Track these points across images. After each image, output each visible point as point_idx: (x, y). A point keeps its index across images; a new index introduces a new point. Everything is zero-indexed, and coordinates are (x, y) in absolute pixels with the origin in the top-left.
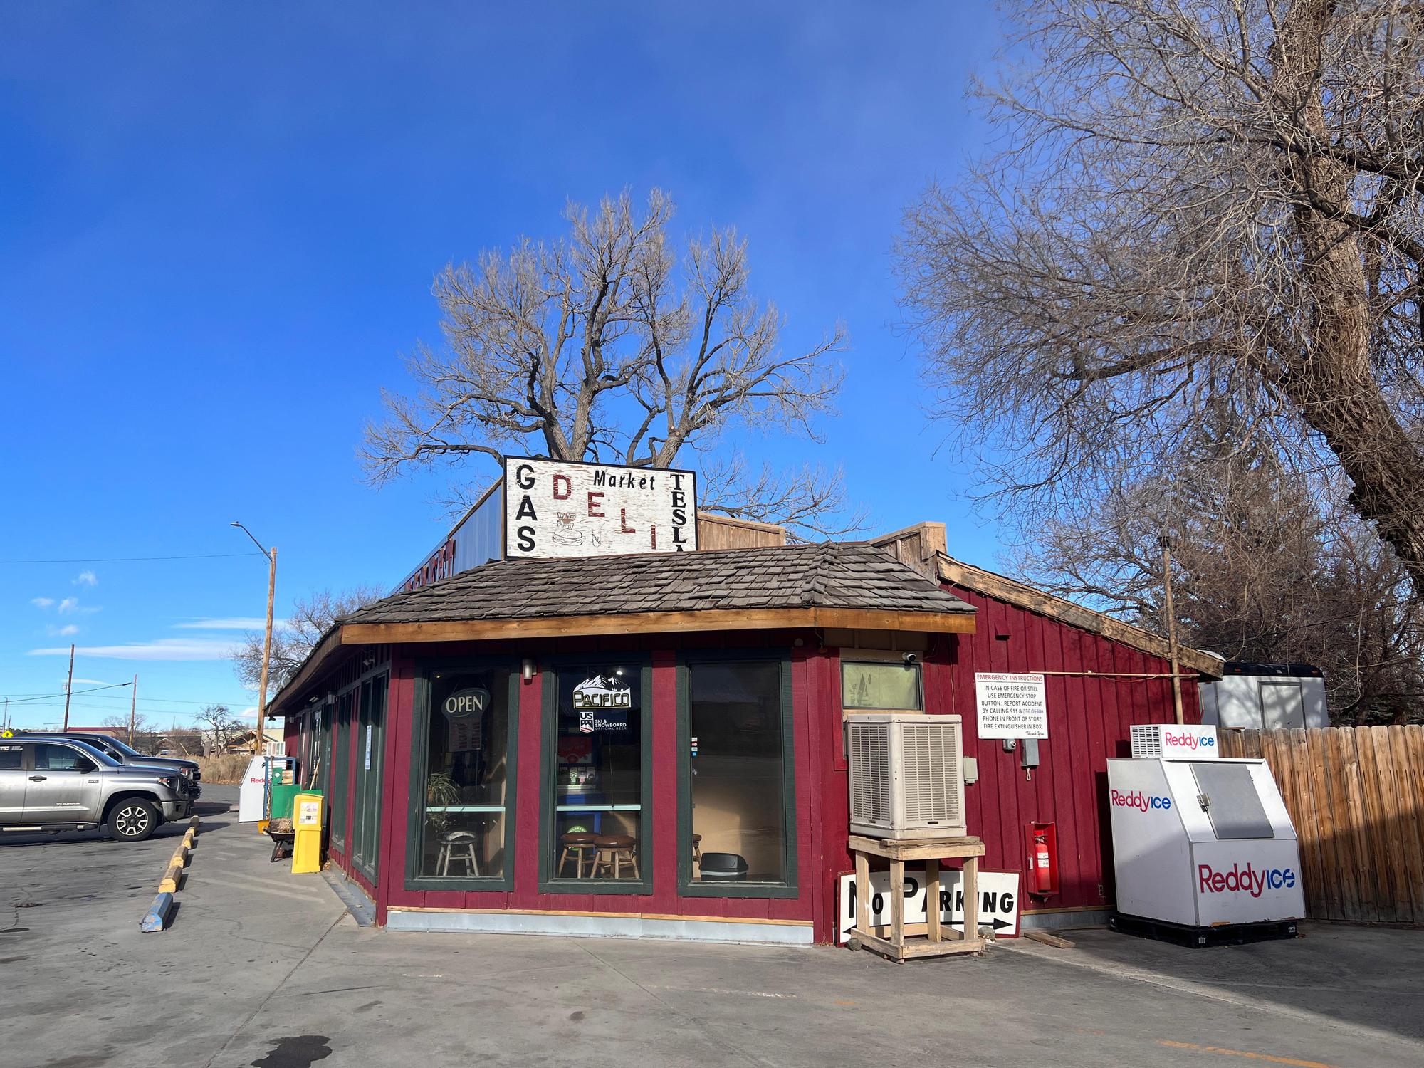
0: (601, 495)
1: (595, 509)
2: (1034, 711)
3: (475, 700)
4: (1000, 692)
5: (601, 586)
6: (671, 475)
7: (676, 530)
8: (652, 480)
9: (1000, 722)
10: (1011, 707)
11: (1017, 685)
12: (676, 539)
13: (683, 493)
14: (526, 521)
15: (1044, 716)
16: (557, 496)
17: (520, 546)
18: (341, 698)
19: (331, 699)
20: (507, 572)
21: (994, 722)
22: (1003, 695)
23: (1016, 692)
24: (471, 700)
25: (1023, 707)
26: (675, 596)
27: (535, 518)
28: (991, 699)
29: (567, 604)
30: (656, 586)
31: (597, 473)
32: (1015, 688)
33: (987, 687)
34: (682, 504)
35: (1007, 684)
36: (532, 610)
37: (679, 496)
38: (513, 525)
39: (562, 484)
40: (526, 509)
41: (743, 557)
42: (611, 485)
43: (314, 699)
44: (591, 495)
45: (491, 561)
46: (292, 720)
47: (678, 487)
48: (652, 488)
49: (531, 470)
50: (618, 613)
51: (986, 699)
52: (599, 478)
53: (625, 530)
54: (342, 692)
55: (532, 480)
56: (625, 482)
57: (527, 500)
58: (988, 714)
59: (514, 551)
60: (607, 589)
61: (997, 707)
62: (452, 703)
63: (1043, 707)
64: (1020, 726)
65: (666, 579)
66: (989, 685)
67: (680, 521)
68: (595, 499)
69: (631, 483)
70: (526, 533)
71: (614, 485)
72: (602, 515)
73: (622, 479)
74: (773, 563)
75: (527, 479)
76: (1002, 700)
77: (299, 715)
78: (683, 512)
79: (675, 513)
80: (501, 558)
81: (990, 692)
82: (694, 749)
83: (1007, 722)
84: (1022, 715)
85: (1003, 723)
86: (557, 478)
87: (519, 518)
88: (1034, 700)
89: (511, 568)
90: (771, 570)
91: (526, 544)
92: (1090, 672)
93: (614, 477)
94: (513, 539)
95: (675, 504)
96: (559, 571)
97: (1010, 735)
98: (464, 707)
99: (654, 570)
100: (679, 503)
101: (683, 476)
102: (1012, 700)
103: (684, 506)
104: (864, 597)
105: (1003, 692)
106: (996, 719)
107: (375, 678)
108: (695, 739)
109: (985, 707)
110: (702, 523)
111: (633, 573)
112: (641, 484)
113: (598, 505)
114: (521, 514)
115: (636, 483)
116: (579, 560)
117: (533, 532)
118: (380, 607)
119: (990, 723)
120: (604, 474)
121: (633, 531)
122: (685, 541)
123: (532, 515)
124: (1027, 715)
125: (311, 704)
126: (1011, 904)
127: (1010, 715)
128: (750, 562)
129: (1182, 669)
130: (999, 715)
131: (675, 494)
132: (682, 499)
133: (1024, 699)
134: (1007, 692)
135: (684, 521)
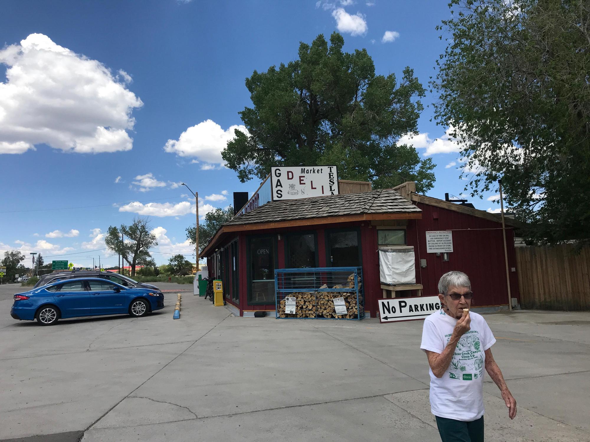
0: (304, 177)
1: (302, 182)
2: (448, 243)
3: (266, 250)
4: (435, 237)
5: (301, 210)
6: (328, 167)
7: (331, 187)
8: (322, 170)
9: (435, 247)
10: (439, 242)
11: (441, 235)
12: (331, 190)
13: (333, 173)
14: (279, 188)
15: (452, 245)
16: (288, 179)
17: (277, 196)
18: (225, 249)
19: (222, 249)
20: (273, 206)
21: (433, 247)
22: (436, 238)
23: (441, 237)
24: (265, 250)
25: (443, 242)
26: (322, 212)
27: (282, 187)
28: (432, 240)
29: (289, 217)
30: (318, 209)
31: (302, 169)
32: (441, 236)
33: (430, 236)
34: (333, 177)
35: (438, 235)
36: (279, 219)
37: (331, 174)
38: (275, 190)
39: (290, 174)
40: (279, 184)
41: (349, 197)
42: (307, 173)
43: (217, 250)
44: (300, 177)
45: (268, 202)
46: (209, 258)
47: (331, 171)
48: (322, 173)
49: (280, 170)
50: (304, 219)
51: (430, 240)
52: (303, 171)
53: (312, 188)
54: (226, 247)
55: (280, 174)
56: (312, 171)
57: (279, 181)
58: (430, 245)
59: (275, 198)
60: (302, 211)
61: (434, 242)
62: (259, 251)
63: (451, 242)
64: (443, 248)
65: (321, 206)
66: (431, 235)
67: (332, 183)
68: (302, 178)
69: (314, 171)
70: (279, 192)
71: (308, 173)
72: (304, 184)
73: (311, 170)
74: (357, 199)
75: (278, 174)
76: (436, 240)
77: (212, 256)
78: (333, 180)
79: (330, 181)
80: (271, 200)
81: (431, 237)
82: (332, 260)
83: (438, 247)
84: (443, 245)
85: (436, 247)
86: (288, 172)
87: (276, 187)
88: (448, 239)
89: (274, 204)
90: (356, 201)
91: (279, 196)
92: (469, 229)
93: (308, 170)
94: (275, 194)
95: (330, 178)
96: (289, 205)
97: (438, 251)
98: (263, 252)
99: (319, 203)
100: (332, 177)
101: (333, 167)
102: (440, 240)
103: (333, 178)
104: (383, 209)
105: (436, 237)
106: (434, 246)
107: (235, 242)
108: (332, 257)
109: (429, 242)
110: (340, 183)
111: (312, 205)
112: (318, 171)
113: (303, 180)
114: (277, 186)
115: (316, 171)
116: (296, 200)
117: (281, 191)
118: (234, 220)
119: (431, 247)
120: (304, 169)
121: (315, 188)
122: (334, 190)
123: (281, 185)
124: (445, 244)
125: (216, 252)
126: (439, 307)
127: (439, 245)
128: (350, 198)
129: (506, 226)
130: (435, 245)
131: (330, 174)
132: (332, 176)
133: (444, 239)
134: (437, 237)
135: (334, 183)
